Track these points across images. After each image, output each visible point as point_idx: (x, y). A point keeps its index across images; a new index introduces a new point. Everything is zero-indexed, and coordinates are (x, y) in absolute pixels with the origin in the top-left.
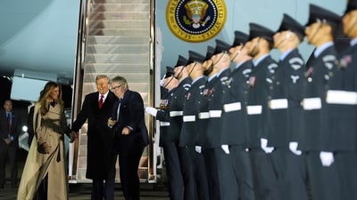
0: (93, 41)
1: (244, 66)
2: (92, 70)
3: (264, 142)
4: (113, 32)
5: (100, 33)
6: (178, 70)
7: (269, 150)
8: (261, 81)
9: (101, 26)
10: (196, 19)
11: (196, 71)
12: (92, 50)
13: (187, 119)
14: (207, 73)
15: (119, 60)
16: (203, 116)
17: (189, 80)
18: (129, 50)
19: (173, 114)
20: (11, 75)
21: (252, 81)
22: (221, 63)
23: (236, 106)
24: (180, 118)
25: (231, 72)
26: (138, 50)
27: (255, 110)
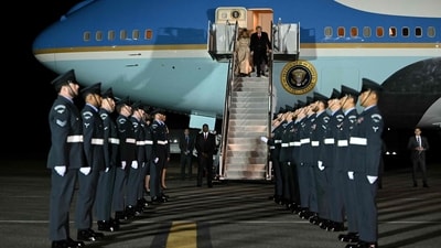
0: (236, 95)
1: (312, 117)
2: (234, 112)
3: (320, 163)
4: (248, 89)
5: (240, 90)
6: (280, 116)
7: (322, 168)
8: (319, 127)
9: (241, 85)
10: (299, 81)
11: (289, 117)
12: (235, 100)
13: (284, 145)
14: (294, 119)
15: (250, 106)
16: (291, 144)
17: (285, 122)
18: (256, 100)
19: (276, 141)
20: (190, 113)
21: (314, 127)
22: (301, 114)
23: (307, 141)
24: (280, 144)
25: (306, 120)
26: (262, 100)
27: (315, 144)
